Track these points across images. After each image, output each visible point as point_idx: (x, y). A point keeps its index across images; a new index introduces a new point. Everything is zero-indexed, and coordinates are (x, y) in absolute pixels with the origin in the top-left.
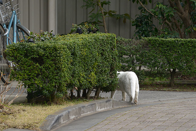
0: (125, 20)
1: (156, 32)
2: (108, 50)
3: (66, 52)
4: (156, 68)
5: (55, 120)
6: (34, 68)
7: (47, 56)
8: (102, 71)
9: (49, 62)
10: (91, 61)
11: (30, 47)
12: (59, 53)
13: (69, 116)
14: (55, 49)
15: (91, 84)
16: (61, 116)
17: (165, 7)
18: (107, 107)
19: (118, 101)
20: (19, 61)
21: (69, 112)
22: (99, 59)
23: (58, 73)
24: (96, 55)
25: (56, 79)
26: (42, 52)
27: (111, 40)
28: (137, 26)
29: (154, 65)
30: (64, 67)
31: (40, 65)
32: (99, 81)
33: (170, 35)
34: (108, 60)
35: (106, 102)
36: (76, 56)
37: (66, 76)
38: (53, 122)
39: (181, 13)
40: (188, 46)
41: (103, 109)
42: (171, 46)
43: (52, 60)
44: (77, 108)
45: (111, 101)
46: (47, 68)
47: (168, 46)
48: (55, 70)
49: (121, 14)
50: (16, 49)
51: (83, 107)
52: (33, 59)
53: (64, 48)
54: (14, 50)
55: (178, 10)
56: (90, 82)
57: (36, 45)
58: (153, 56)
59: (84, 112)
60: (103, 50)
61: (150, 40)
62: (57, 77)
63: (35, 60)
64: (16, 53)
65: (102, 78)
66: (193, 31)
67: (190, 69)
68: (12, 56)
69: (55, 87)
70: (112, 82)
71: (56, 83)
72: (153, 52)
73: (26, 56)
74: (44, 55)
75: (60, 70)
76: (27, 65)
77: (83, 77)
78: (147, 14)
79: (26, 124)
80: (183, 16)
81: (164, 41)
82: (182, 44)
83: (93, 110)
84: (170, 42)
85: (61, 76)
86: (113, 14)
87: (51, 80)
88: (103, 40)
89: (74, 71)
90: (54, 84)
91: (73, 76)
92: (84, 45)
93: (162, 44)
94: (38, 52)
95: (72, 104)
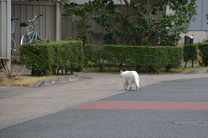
0: (100, 36)
1: (115, 43)
2: (77, 49)
3: (51, 49)
4: (111, 61)
5: (41, 82)
6: (34, 57)
7: (41, 51)
8: (74, 60)
9: (42, 54)
10: (67, 54)
11: (32, 46)
12: (48, 49)
13: (51, 81)
14: (45, 47)
15: (67, 67)
16: (45, 81)
17: (118, 29)
18: (76, 79)
19: (83, 76)
20: (26, 53)
21: (51, 80)
22: (72, 53)
23: (47, 60)
24: (70, 51)
25: (46, 63)
26: (38, 48)
27: (79, 44)
28: (105, 39)
29: (110, 60)
30: (50, 57)
31: (38, 56)
32: (72, 65)
33: (121, 44)
34: (78, 54)
35: (75, 76)
36: (58, 51)
37: (52, 61)
38: (40, 83)
39: (129, 33)
40: (128, 50)
41: (74, 80)
42: (119, 50)
43: (44, 53)
44: (57, 78)
45: (79, 76)
46: (41, 57)
47: (118, 50)
48: (45, 58)
49: (98, 33)
50: (24, 47)
51: (61, 78)
52: (33, 52)
53: (50, 47)
54: (23, 47)
55: (127, 31)
56: (66, 65)
57: (35, 45)
58: (110, 55)
59: (61, 81)
60: (74, 49)
61: (108, 46)
62: (46, 62)
63: (35, 53)
64: (25, 49)
65: (73, 64)
66: (133, 42)
67: (129, 62)
68: (22, 51)
69: (45, 67)
70: (80, 66)
71: (45, 65)
72: (110, 53)
73: (30, 50)
74: (39, 50)
75: (48, 58)
76: (30, 55)
77: (62, 62)
78: (111, 33)
79: (25, 84)
80: (130, 34)
81: (115, 47)
82: (125, 49)
83: (67, 80)
84: (119, 47)
85: (48, 62)
86: (93, 33)
87: (43, 63)
88: (74, 44)
89: (56, 59)
90: (44, 66)
91: (56, 62)
92: (63, 46)
93: (114, 48)
94: (36, 49)
95: (55, 76)
